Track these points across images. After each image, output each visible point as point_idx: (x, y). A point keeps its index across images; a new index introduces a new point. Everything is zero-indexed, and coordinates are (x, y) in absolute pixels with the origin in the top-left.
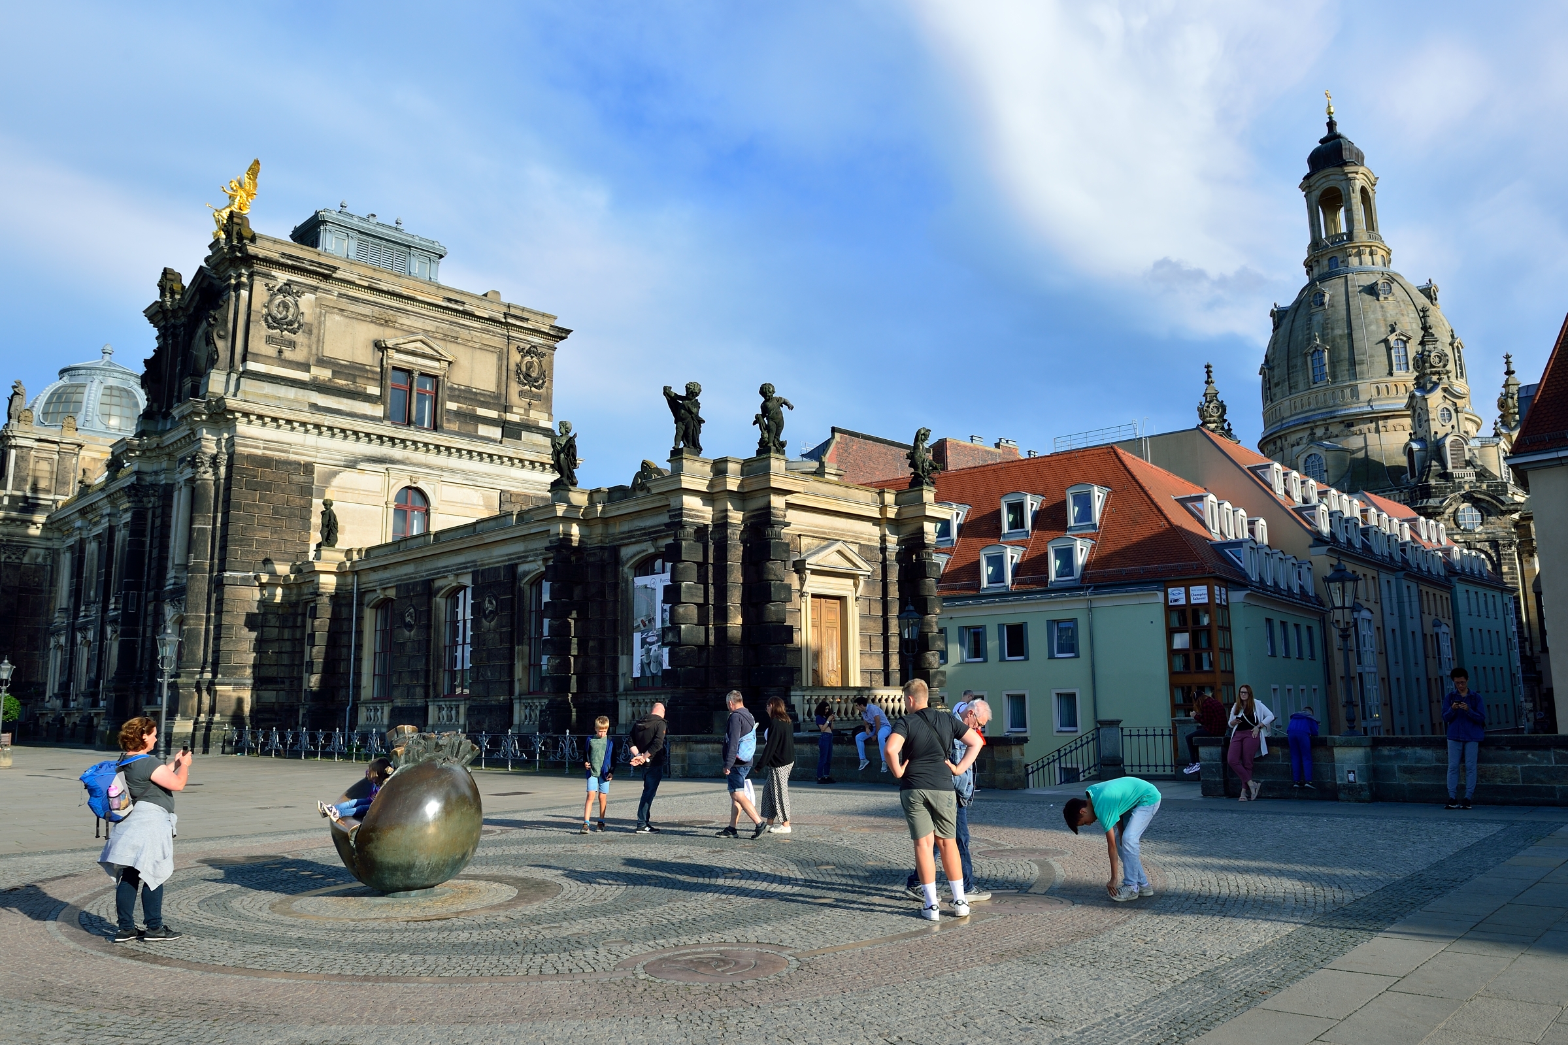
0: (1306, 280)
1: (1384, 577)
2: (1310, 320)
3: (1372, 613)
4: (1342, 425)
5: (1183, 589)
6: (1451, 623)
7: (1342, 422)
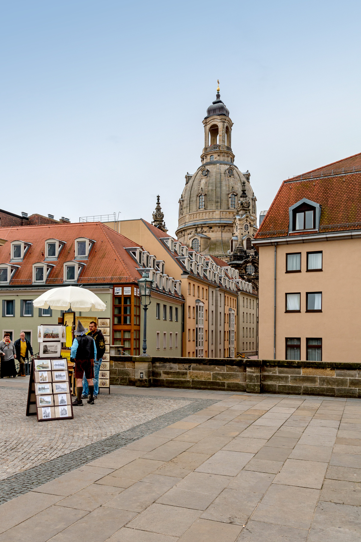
0: (200, 164)
1: (211, 290)
2: (200, 181)
3: (204, 304)
4: (208, 228)
5: (121, 288)
6: (236, 310)
7: (208, 226)
